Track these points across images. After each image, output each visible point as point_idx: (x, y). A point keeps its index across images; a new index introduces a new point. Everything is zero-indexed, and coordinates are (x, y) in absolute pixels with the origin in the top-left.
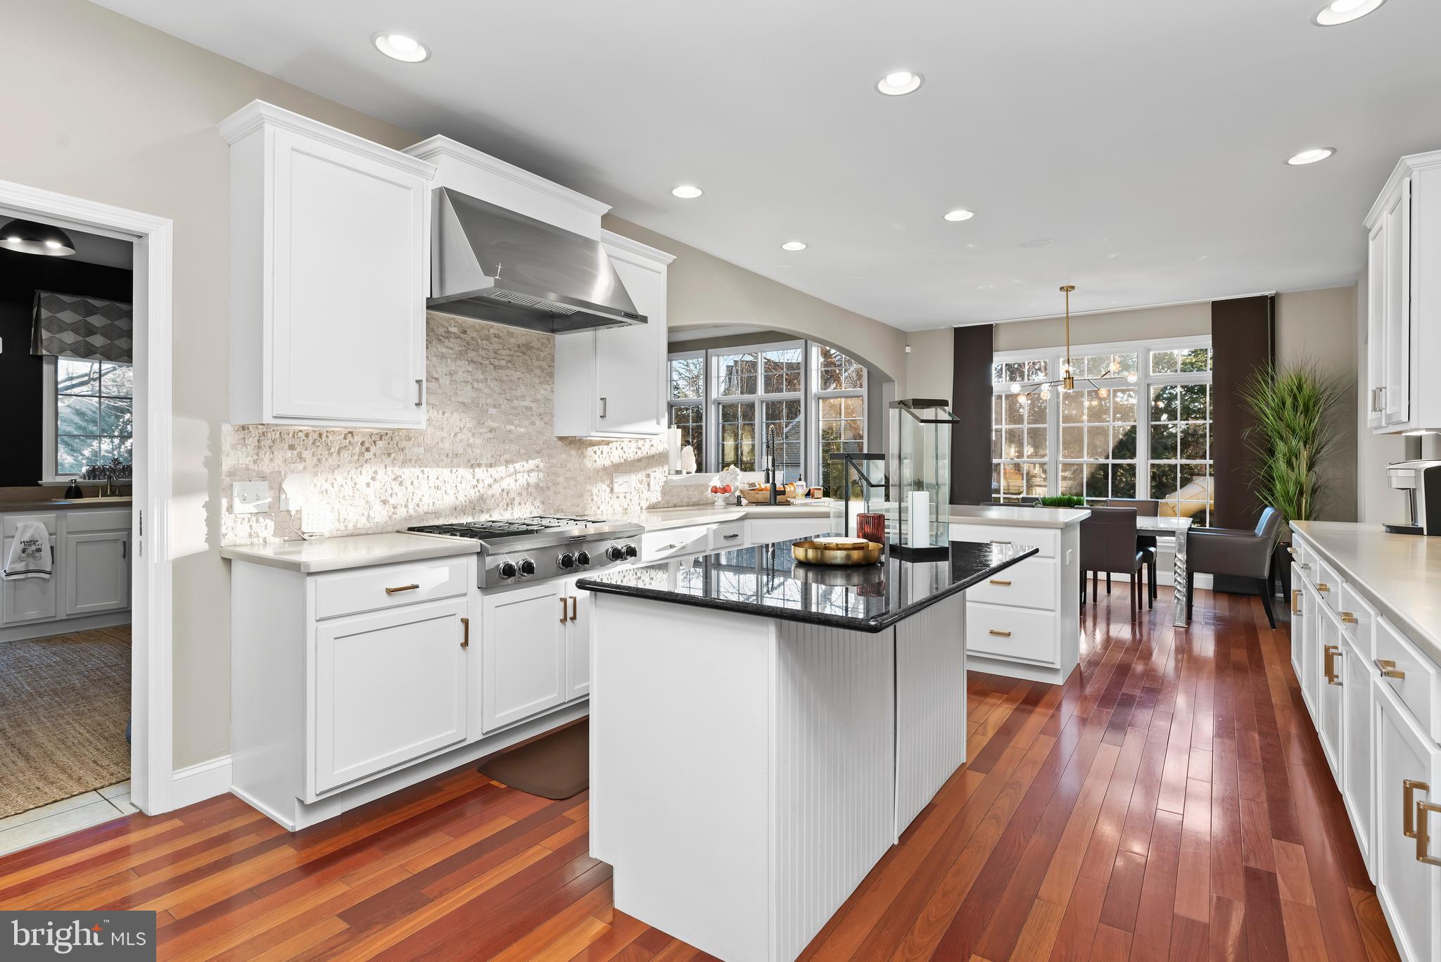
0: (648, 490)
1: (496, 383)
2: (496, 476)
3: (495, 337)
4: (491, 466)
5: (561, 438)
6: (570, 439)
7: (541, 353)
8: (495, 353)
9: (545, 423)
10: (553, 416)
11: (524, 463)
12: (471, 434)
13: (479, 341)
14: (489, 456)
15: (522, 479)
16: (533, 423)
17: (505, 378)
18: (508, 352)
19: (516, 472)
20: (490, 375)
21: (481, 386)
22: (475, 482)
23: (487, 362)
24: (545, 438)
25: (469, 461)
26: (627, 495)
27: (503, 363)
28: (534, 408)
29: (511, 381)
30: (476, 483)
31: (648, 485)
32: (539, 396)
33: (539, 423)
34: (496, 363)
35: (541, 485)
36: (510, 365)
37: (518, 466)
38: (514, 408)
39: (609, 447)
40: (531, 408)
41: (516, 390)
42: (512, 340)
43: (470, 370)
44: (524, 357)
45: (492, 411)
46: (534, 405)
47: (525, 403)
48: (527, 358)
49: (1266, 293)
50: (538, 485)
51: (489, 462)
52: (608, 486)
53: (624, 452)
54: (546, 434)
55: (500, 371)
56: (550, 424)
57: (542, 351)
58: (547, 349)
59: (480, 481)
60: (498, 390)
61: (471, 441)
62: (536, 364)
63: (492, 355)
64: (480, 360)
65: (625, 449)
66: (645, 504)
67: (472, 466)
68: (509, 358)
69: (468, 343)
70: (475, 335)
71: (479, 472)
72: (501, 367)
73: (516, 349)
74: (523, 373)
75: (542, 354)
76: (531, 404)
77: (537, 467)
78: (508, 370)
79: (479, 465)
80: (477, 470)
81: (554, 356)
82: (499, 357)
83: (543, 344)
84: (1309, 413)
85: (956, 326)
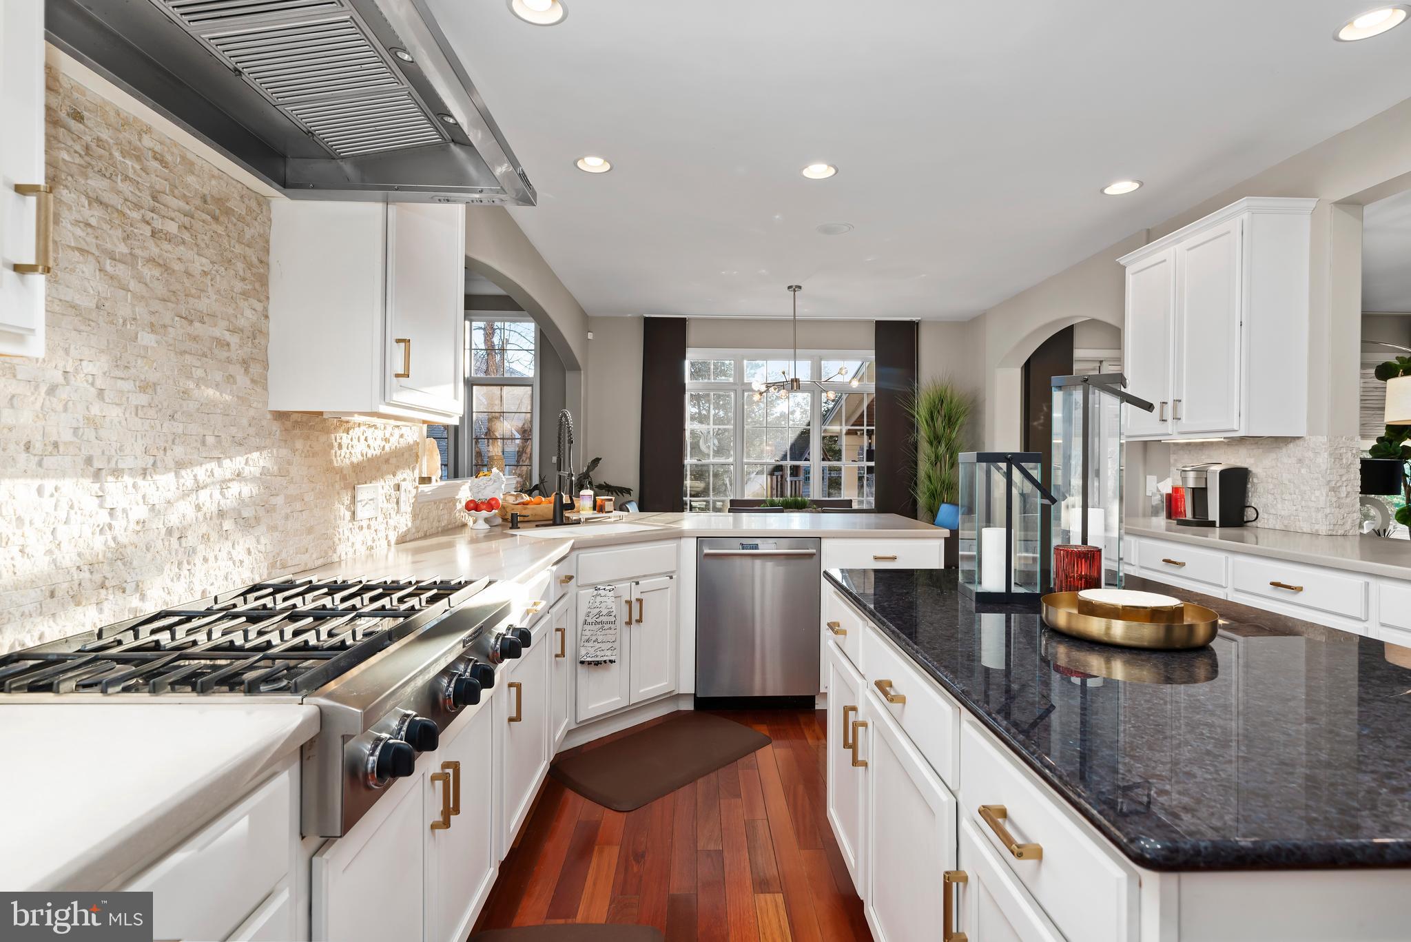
0: (397, 512)
1: (157, 272)
2: (155, 498)
3: (156, 159)
4: (144, 473)
5: (281, 416)
6: (294, 417)
7: (246, 229)
8: (154, 198)
9: (253, 381)
10: (266, 367)
11: (213, 465)
12: (93, 391)
13: (117, 154)
14: (139, 449)
15: (210, 499)
16: (230, 379)
17: (177, 266)
18: (182, 204)
19: (198, 487)
20: (144, 248)
21: (121, 270)
22: (104, 518)
23: (135, 215)
24: (252, 412)
25: (89, 461)
26: (372, 523)
27: (172, 228)
28: (233, 346)
29: (188, 273)
30: (107, 519)
31: (398, 503)
32: (242, 322)
33: (242, 380)
34: (158, 223)
35: (245, 514)
36: (186, 236)
37: (201, 472)
38: (195, 339)
39: (349, 437)
40: (228, 345)
41: (199, 297)
42: (191, 179)
43: (93, 222)
44: (215, 226)
45: (147, 339)
46: (234, 340)
47: (217, 332)
48: (220, 230)
49: (914, 319)
50: (240, 514)
51: (140, 464)
52: (348, 508)
53: (369, 446)
54: (255, 405)
55: (166, 246)
56: (261, 382)
57: (248, 225)
58: (256, 224)
59: (119, 513)
60: (160, 289)
61: (95, 410)
62: (238, 249)
63: (147, 200)
64: (115, 201)
65: (370, 442)
66: (393, 539)
67: (97, 475)
68: (186, 220)
69: (87, 148)
70: (105, 135)
71: (117, 490)
72: (169, 239)
73: (198, 202)
74: (213, 263)
75: (249, 233)
76: (228, 336)
77: (238, 475)
78: (182, 248)
79: (117, 472)
80: (111, 485)
81: (267, 242)
82: (163, 210)
83: (250, 210)
84: (950, 421)
85: (647, 316)
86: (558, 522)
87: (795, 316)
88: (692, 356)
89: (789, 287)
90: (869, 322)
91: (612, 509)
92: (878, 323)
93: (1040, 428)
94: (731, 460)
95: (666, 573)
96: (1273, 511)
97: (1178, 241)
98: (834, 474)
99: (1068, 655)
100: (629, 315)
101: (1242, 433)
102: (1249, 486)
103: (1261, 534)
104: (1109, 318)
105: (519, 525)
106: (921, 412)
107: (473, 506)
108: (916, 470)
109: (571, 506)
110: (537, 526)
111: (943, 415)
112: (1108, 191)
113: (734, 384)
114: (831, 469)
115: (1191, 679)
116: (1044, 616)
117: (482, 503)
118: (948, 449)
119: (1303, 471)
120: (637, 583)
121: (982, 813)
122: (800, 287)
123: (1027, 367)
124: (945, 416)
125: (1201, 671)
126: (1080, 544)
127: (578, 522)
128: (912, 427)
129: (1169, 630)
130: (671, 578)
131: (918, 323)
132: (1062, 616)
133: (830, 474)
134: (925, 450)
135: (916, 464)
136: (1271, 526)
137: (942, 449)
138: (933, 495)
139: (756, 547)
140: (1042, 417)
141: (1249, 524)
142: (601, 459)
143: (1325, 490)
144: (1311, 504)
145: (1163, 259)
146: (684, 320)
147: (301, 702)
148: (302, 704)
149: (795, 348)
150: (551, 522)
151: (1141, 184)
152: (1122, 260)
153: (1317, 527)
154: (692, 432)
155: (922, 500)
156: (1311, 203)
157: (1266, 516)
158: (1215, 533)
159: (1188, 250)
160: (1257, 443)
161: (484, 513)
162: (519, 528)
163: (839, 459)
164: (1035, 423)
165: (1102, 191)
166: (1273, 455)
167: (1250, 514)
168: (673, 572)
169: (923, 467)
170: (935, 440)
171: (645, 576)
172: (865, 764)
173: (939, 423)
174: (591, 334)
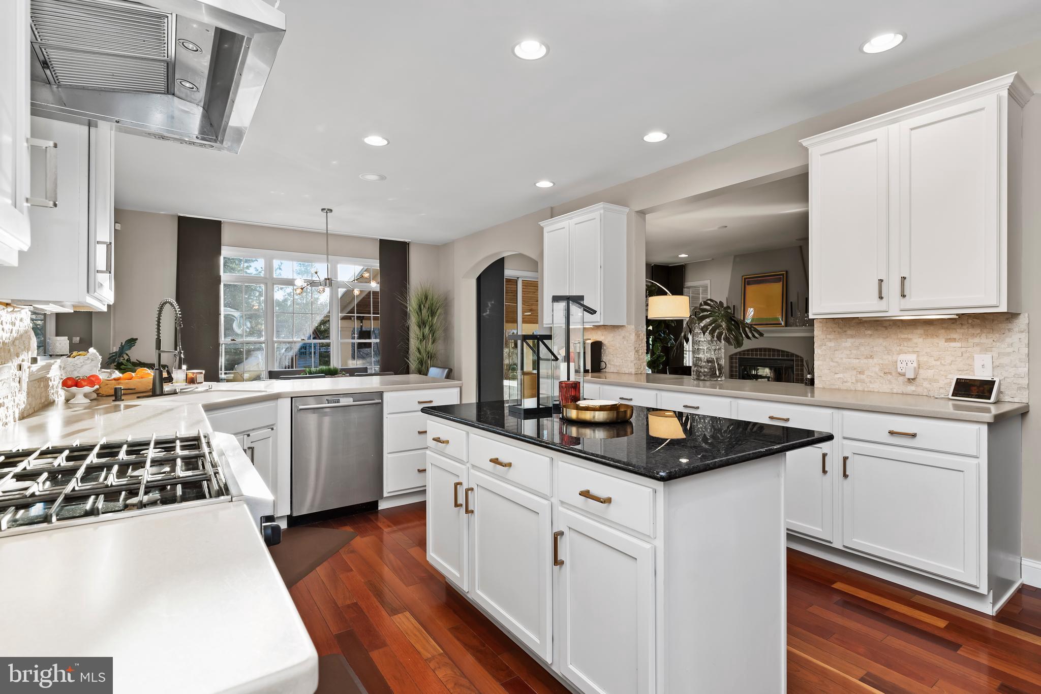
0: (20, 391)
26: (5, 401)
49: (406, 240)
66: (17, 415)
84: (433, 313)
85: (182, 215)
86: (158, 392)
87: (327, 231)
88: (226, 252)
89: (323, 210)
90: (374, 239)
91: (202, 380)
92: (381, 241)
93: (487, 317)
94: (263, 339)
95: (268, 426)
96: (612, 363)
97: (571, 218)
98: (323, 350)
99: (578, 432)
100: (162, 213)
101: (602, 324)
102: (602, 351)
103: (607, 375)
104: (533, 256)
105: (123, 398)
106: (412, 304)
107: (70, 383)
108: (408, 344)
109: (170, 379)
110: (138, 397)
111: (427, 308)
112: (538, 185)
113: (265, 278)
114: (322, 345)
115: (625, 435)
116: (565, 414)
117: (83, 380)
118: (431, 331)
119: (625, 342)
120: (249, 435)
121: (582, 494)
122: (331, 211)
123: (479, 279)
124: (429, 308)
125: (629, 430)
126: (566, 380)
127: (175, 393)
128: (405, 315)
129: (618, 413)
130: (272, 429)
131: (408, 244)
132: (573, 414)
133: (320, 349)
134: (414, 331)
135: (408, 340)
136: (612, 371)
137: (427, 330)
138: (421, 362)
139: (338, 402)
140: (488, 311)
141: (602, 370)
142: (137, 339)
143: (633, 352)
144: (629, 359)
145: (563, 227)
146: (220, 222)
147: (230, 500)
148: (232, 501)
149: (328, 255)
150: (151, 393)
151: (554, 184)
152: (542, 224)
153: (631, 370)
154: (226, 317)
155: (413, 365)
156: (627, 210)
157: (609, 366)
158: (589, 376)
159: (576, 224)
160: (605, 328)
161: (87, 389)
162: (123, 400)
163: (328, 337)
164: (485, 314)
165: (535, 184)
166: (612, 335)
167: (603, 365)
168: (273, 425)
169: (413, 343)
170: (422, 324)
171: (253, 429)
172: (472, 512)
173: (424, 311)
174: (119, 225)
